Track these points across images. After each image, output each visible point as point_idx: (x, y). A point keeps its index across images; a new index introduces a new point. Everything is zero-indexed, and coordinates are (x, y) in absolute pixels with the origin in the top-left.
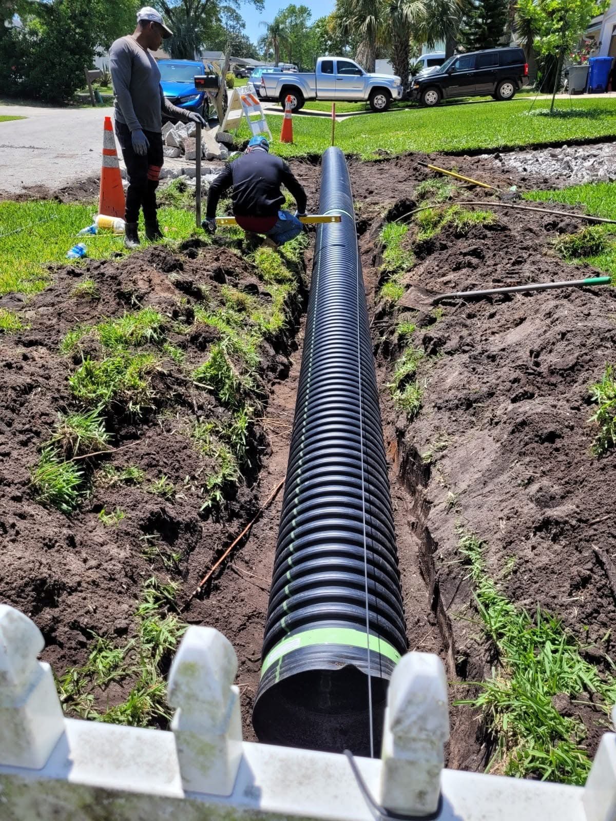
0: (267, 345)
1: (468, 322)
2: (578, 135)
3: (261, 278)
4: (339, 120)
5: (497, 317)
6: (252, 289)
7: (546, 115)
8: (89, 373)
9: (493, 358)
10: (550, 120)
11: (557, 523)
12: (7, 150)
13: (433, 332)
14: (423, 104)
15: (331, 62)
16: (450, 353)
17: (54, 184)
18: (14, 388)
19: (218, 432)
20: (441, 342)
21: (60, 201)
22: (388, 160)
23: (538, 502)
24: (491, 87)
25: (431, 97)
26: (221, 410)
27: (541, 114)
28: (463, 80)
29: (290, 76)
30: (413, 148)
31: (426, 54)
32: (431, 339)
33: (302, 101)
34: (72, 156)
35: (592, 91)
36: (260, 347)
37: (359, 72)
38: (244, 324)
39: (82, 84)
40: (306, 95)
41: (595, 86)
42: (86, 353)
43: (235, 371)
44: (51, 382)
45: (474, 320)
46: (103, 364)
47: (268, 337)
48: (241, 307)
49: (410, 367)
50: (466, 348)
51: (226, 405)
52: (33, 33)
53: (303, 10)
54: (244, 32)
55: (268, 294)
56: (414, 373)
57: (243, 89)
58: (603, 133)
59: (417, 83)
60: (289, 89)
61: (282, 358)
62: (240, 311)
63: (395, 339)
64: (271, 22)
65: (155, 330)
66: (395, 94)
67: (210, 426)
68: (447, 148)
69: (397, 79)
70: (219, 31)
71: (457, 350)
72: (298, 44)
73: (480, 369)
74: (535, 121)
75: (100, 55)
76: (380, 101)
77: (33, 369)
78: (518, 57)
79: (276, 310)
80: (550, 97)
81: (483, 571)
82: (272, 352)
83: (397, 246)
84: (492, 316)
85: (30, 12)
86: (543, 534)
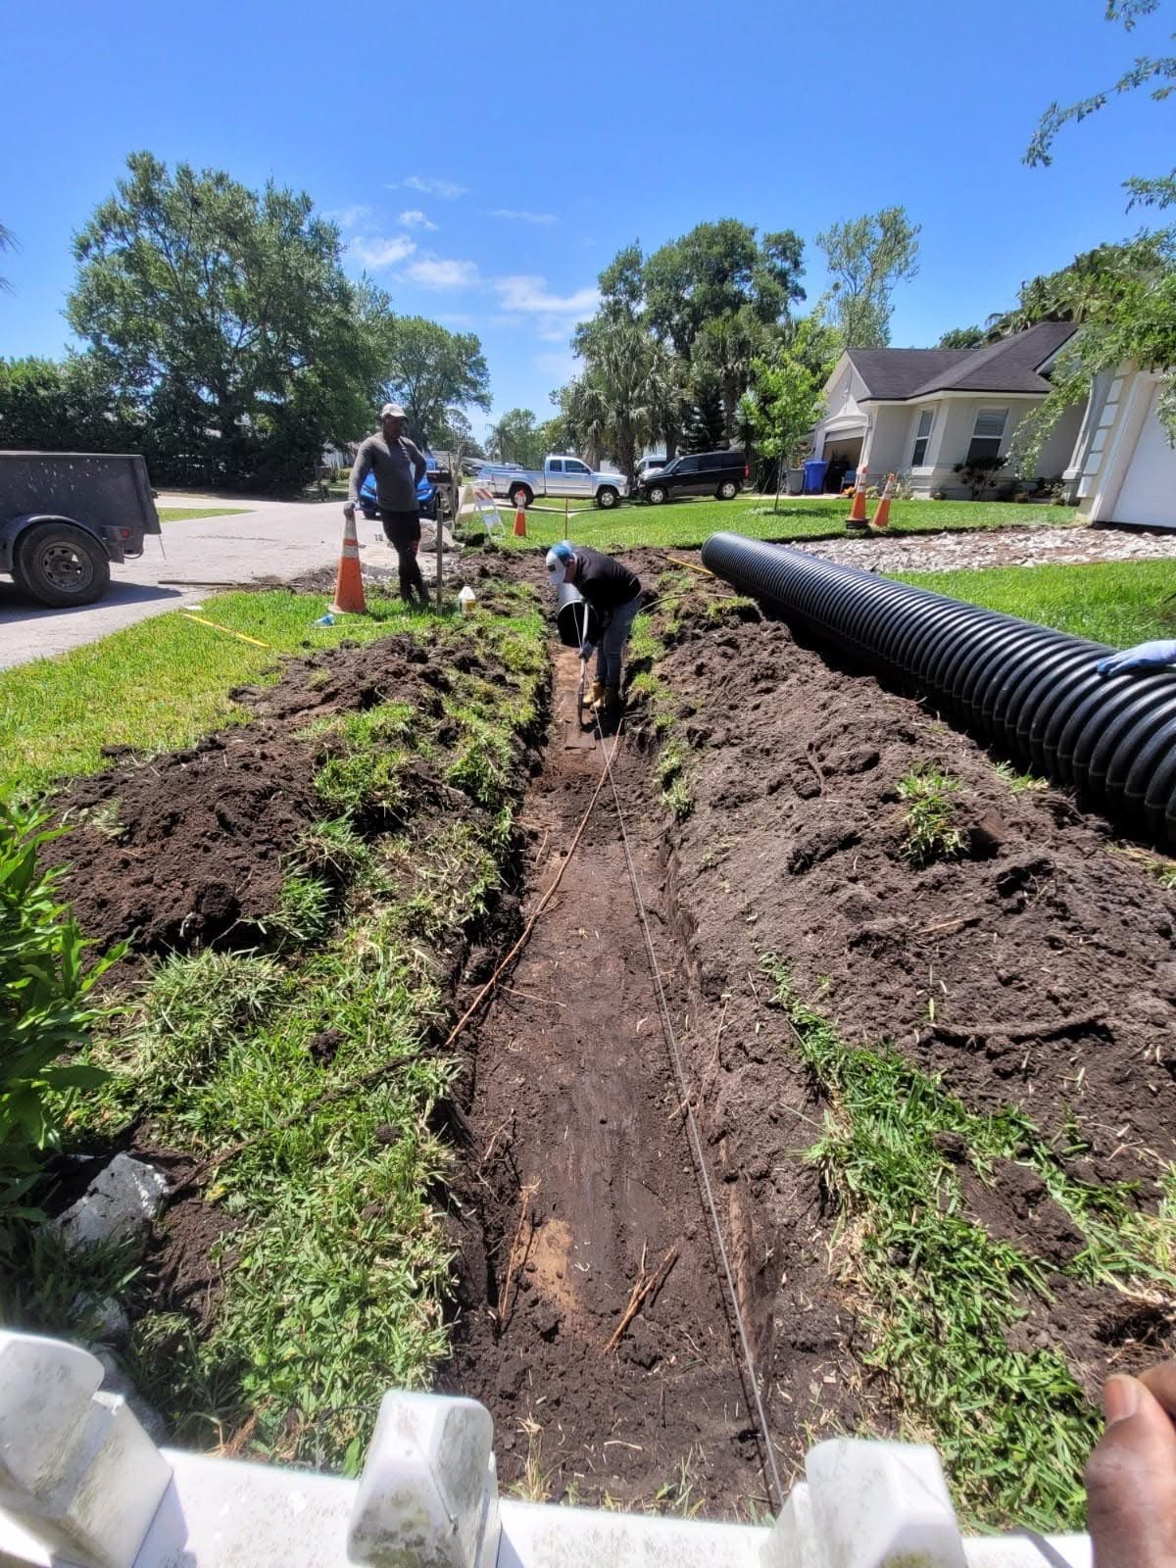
0: (517, 738)
1: (731, 713)
2: (804, 533)
3: (507, 668)
4: (569, 515)
5: (762, 708)
6: (499, 680)
7: (770, 513)
8: (336, 773)
9: (768, 752)
10: (775, 517)
11: (879, 938)
12: (236, 541)
13: (697, 723)
14: (652, 503)
15: (559, 462)
16: (717, 746)
17: (286, 574)
18: (252, 793)
19: (477, 836)
20: (706, 735)
21: (293, 592)
22: (622, 553)
23: (848, 913)
24: (714, 487)
25: (657, 495)
26: (478, 810)
27: (767, 513)
28: (687, 480)
29: (520, 476)
30: (645, 541)
31: (648, 456)
32: (696, 732)
33: (531, 497)
34: (302, 548)
35: (808, 493)
36: (511, 740)
37: (587, 471)
38: (494, 717)
39: (311, 479)
40: (535, 492)
41: (811, 488)
42: (331, 752)
43: (492, 769)
44: (295, 784)
45: (737, 712)
46: (351, 763)
47: (519, 730)
48: (489, 699)
49: (675, 761)
50: (735, 741)
51: (483, 805)
52: (262, 430)
53: (528, 414)
54: (470, 434)
55: (516, 685)
56: (680, 768)
57: (475, 484)
58: (827, 531)
59: (642, 482)
60: (517, 487)
61: (533, 753)
62: (488, 703)
63: (652, 731)
64: (497, 424)
65: (406, 723)
66: (622, 492)
67: (467, 830)
68: (679, 542)
69: (624, 478)
70: (446, 432)
71: (724, 743)
72: (524, 444)
73: (755, 764)
74: (762, 519)
75: (329, 451)
76: (608, 498)
77: (273, 770)
78: (738, 460)
79: (525, 701)
80: (774, 497)
81: (792, 993)
82: (523, 746)
83: (643, 637)
84: (756, 707)
85: (260, 411)
86: (860, 950)
